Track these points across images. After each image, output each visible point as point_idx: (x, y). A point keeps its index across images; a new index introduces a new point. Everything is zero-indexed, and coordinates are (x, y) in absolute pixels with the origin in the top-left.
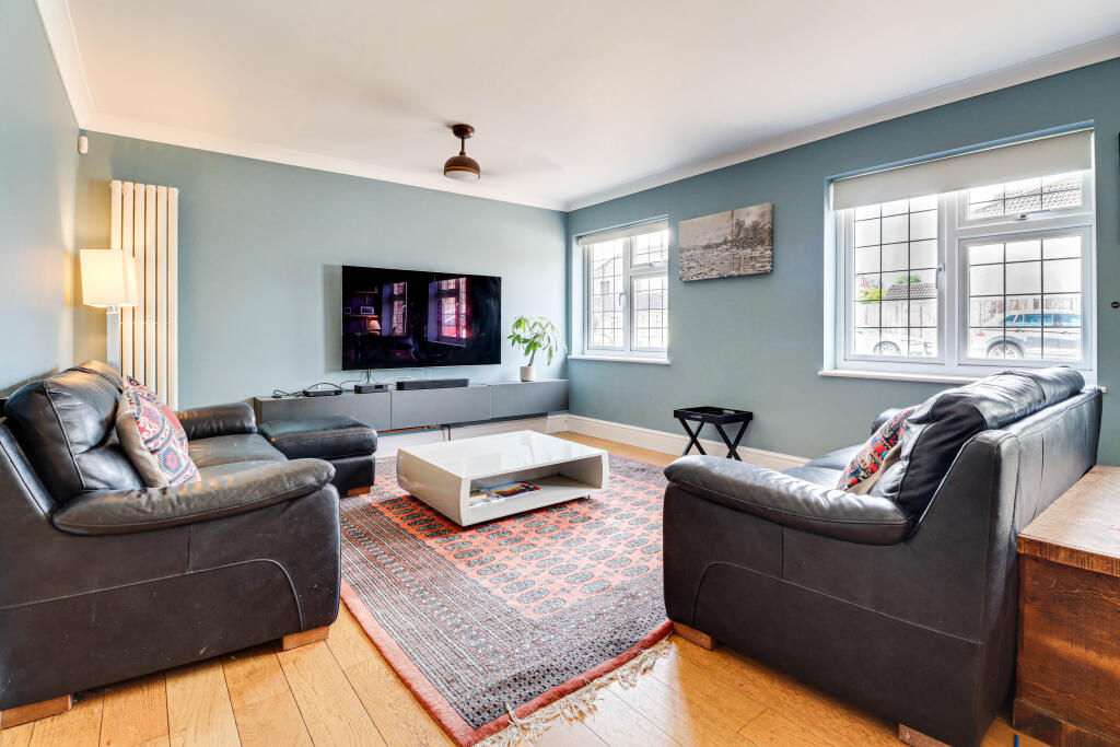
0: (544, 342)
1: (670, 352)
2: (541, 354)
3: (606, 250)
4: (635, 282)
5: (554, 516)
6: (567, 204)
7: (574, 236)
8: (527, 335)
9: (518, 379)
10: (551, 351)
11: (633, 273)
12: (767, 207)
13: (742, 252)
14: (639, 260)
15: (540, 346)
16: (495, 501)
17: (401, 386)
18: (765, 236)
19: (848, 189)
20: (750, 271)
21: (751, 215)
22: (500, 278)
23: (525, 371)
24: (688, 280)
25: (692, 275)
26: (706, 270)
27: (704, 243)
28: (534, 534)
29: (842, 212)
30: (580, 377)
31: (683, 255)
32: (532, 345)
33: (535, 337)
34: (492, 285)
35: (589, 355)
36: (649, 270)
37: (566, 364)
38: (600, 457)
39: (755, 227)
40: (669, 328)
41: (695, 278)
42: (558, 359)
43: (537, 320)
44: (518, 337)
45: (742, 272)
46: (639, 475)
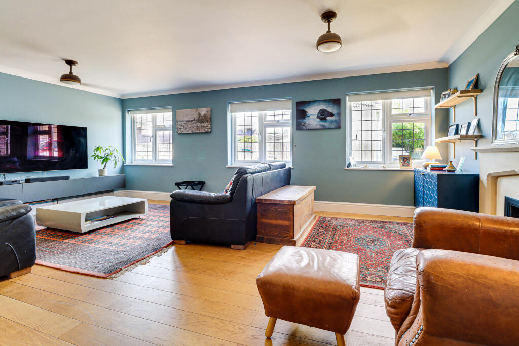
0: (112, 158)
1: (173, 161)
2: (110, 164)
3: (143, 118)
4: (157, 132)
5: (125, 225)
6: (123, 95)
7: (126, 111)
8: (102, 154)
9: (97, 175)
10: (116, 162)
11: (156, 129)
12: (209, 109)
13: (201, 124)
14: (158, 123)
15: (110, 159)
16: (95, 223)
17: (27, 181)
18: (209, 119)
19: (235, 106)
20: (203, 132)
21: (204, 111)
22: (86, 128)
23: (101, 172)
24: (180, 133)
25: (182, 131)
26: (187, 130)
27: (186, 119)
28: (116, 231)
29: (233, 114)
30: (130, 173)
31: (178, 123)
32: (105, 159)
33: (107, 156)
34: (82, 131)
35: (135, 163)
36: (164, 128)
37: (123, 168)
38: (144, 201)
39: (205, 116)
40: (173, 151)
41: (183, 133)
42: (119, 165)
43: (108, 148)
44: (98, 156)
45: (201, 131)
46: (161, 209)
